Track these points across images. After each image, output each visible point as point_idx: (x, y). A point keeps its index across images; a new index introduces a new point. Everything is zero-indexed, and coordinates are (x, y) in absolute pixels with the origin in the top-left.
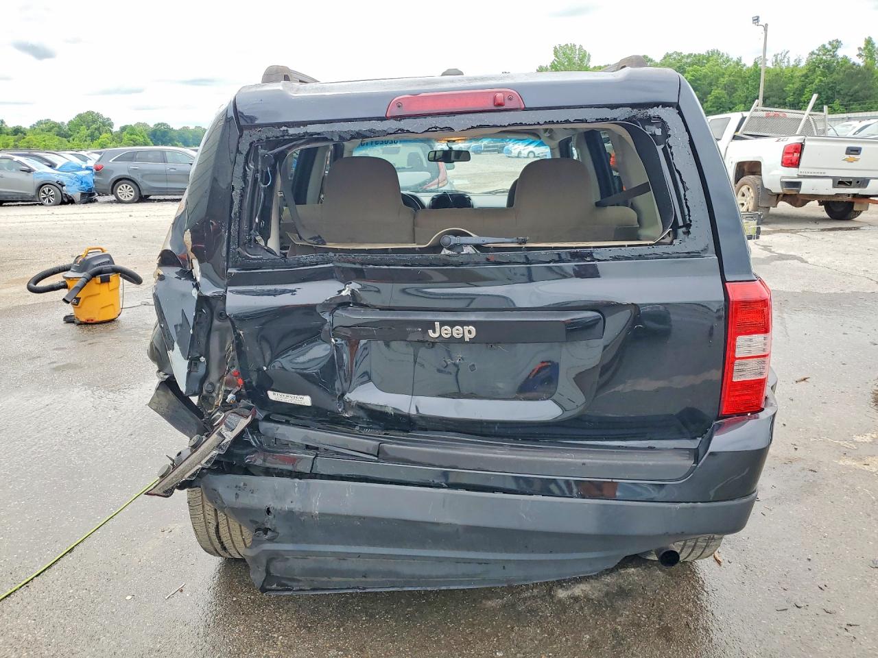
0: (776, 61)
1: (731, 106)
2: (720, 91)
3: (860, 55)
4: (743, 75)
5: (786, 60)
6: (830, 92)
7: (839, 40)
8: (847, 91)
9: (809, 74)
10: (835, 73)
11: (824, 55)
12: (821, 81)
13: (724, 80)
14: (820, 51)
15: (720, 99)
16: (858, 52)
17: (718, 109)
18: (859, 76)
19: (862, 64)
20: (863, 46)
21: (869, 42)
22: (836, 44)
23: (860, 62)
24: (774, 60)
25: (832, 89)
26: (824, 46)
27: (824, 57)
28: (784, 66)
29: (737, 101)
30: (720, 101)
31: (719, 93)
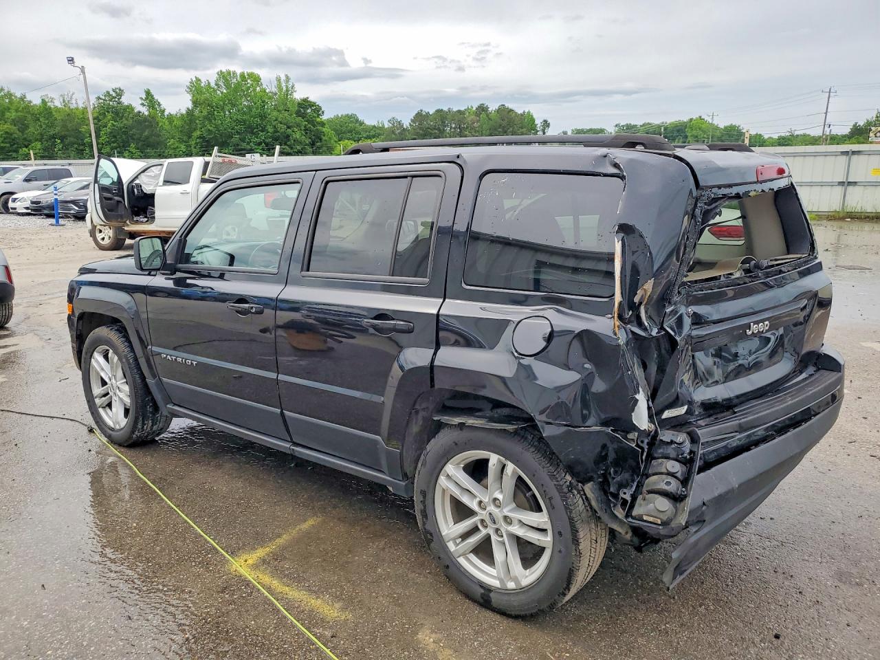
0: (64, 101)
1: (26, 143)
2: (10, 127)
3: (143, 105)
4: (32, 112)
5: (74, 102)
6: (124, 137)
7: (122, 89)
8: (139, 136)
9: (101, 117)
10: (124, 119)
11: (110, 101)
12: (114, 125)
13: (12, 115)
14: (105, 96)
15: (11, 135)
16: (140, 102)
17: (11, 146)
18: (147, 123)
19: (146, 113)
20: (144, 97)
21: (148, 93)
22: (119, 93)
23: (145, 111)
24: (61, 100)
25: (125, 133)
26: (108, 92)
27: (111, 103)
28: (73, 106)
29: (31, 138)
30: (13, 137)
31: (10, 129)
